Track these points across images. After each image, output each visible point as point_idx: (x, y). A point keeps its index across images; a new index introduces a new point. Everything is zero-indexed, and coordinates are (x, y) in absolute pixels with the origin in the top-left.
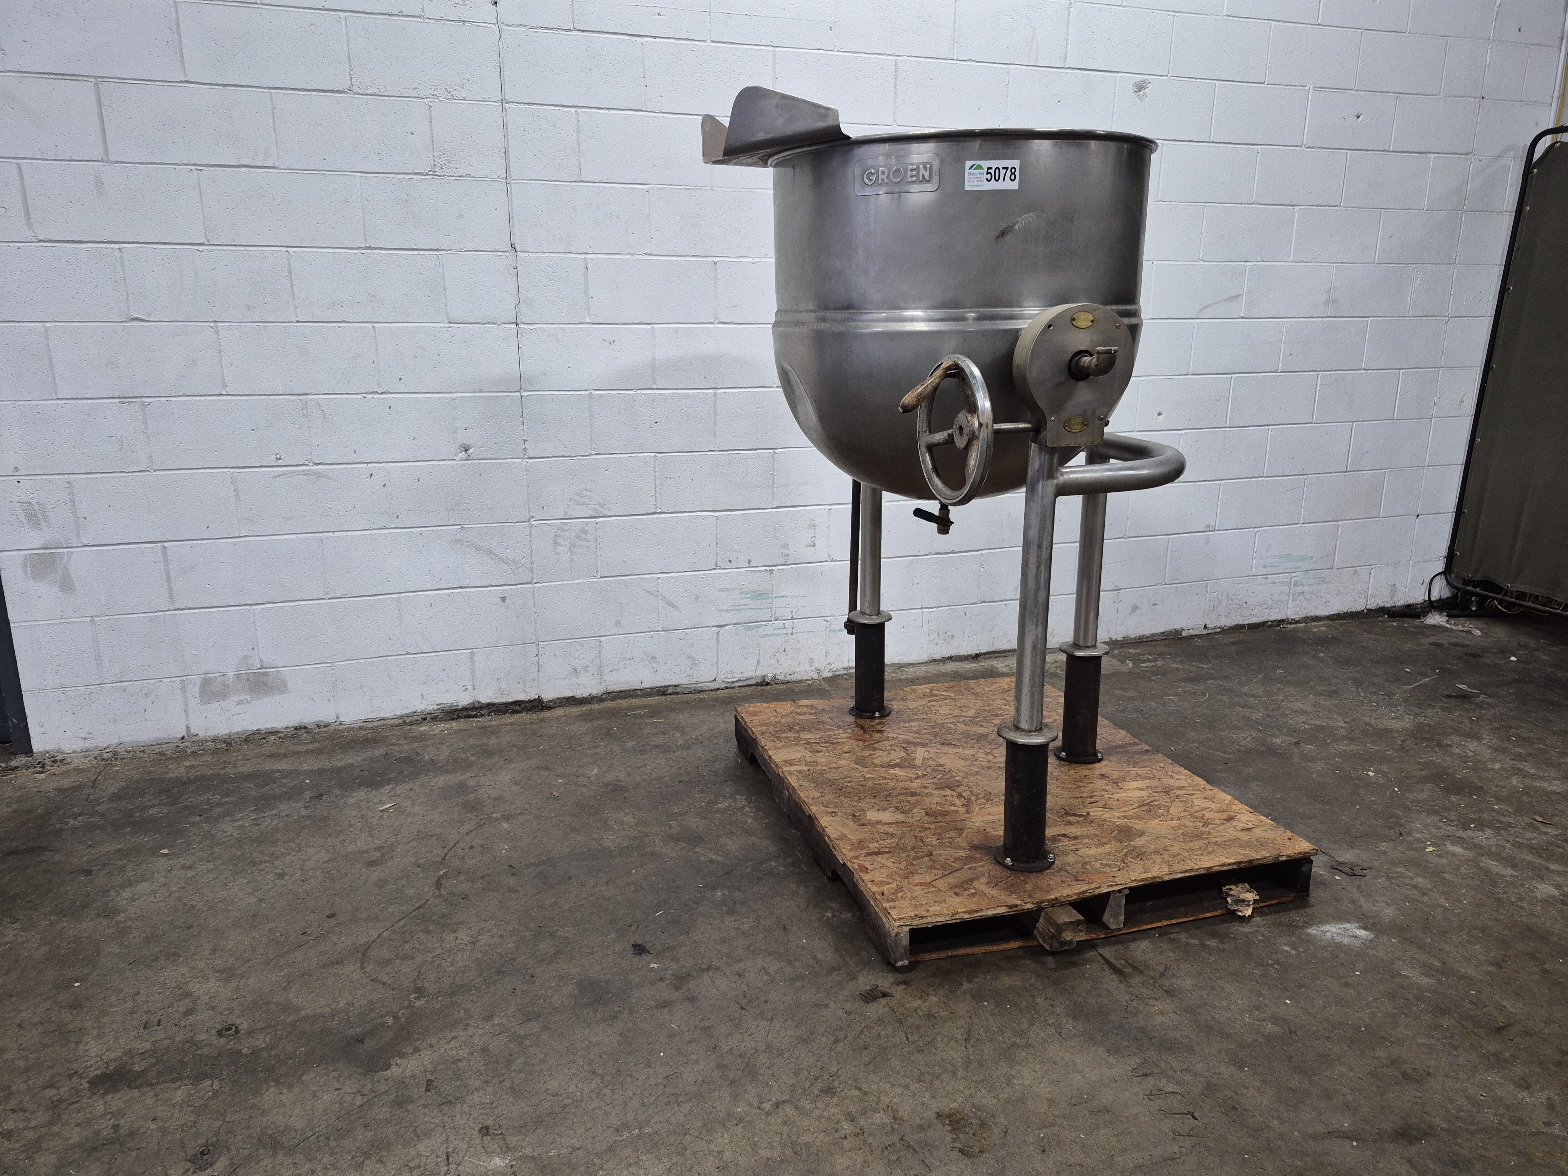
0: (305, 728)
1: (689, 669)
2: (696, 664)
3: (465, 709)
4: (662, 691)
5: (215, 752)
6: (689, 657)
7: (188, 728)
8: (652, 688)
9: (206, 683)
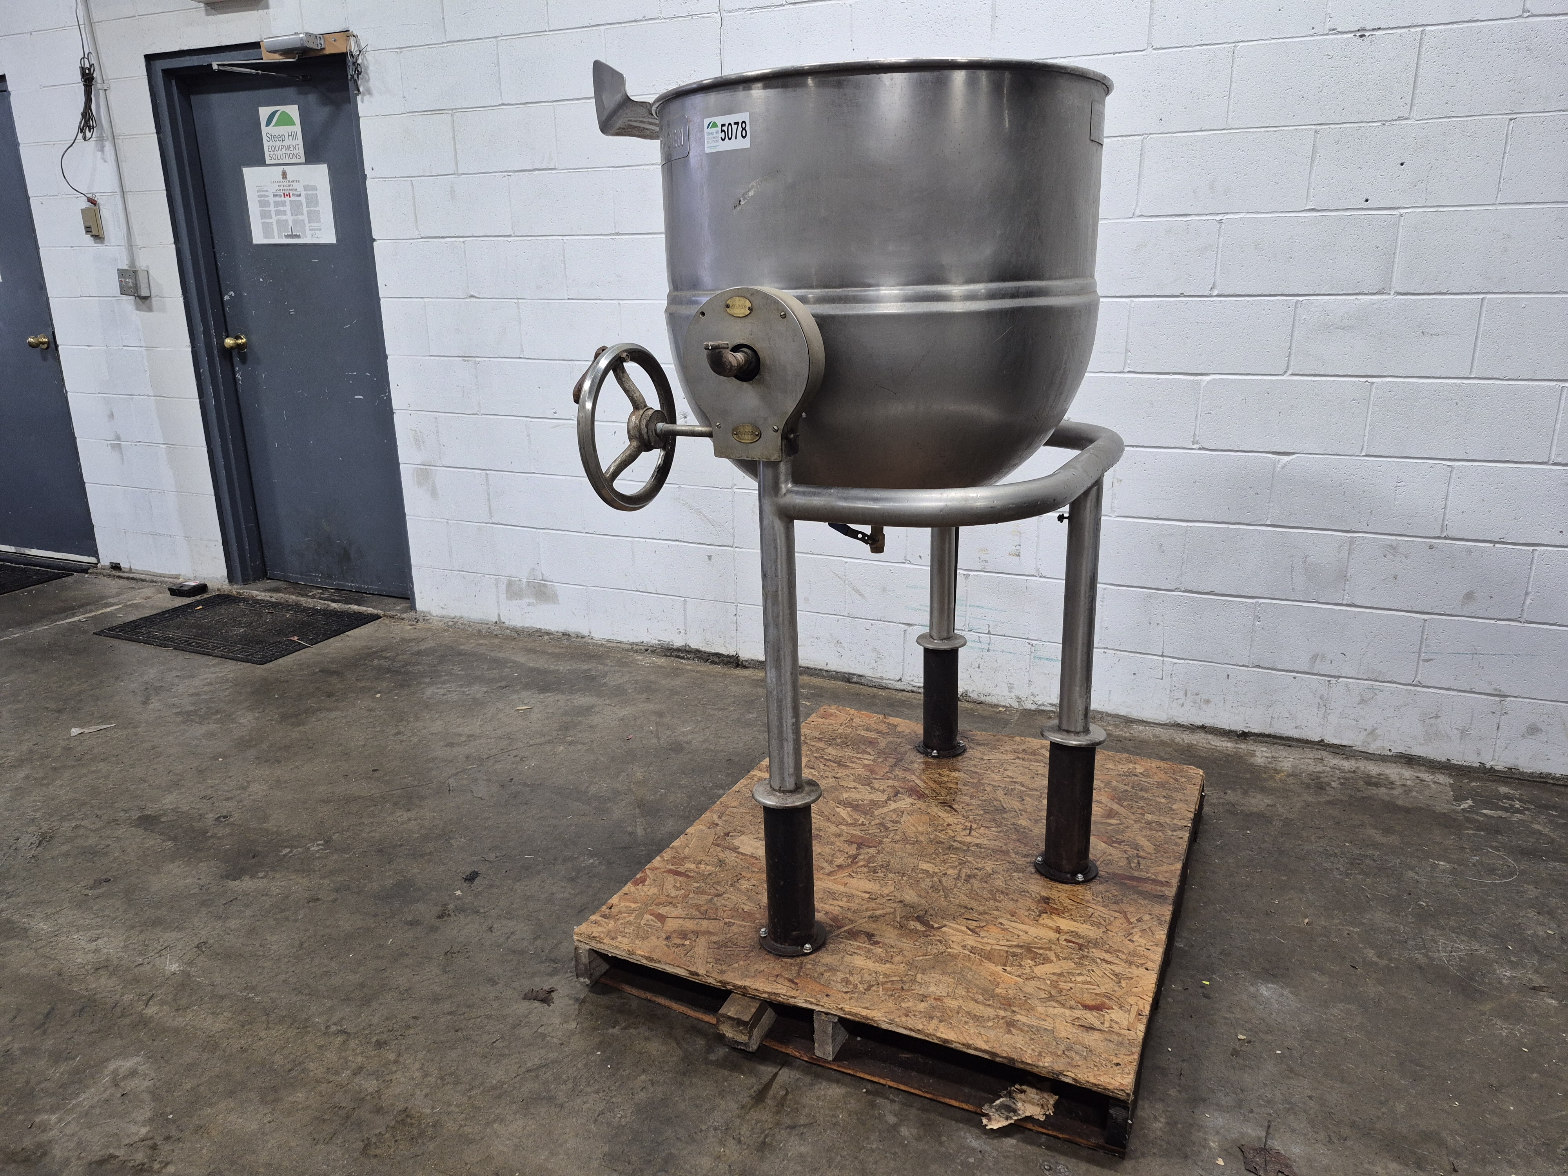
0: (569, 635)
1: (873, 662)
2: (881, 659)
3: (678, 650)
4: (847, 678)
5: (507, 638)
6: (874, 650)
7: (499, 615)
8: (837, 672)
9: (510, 584)
